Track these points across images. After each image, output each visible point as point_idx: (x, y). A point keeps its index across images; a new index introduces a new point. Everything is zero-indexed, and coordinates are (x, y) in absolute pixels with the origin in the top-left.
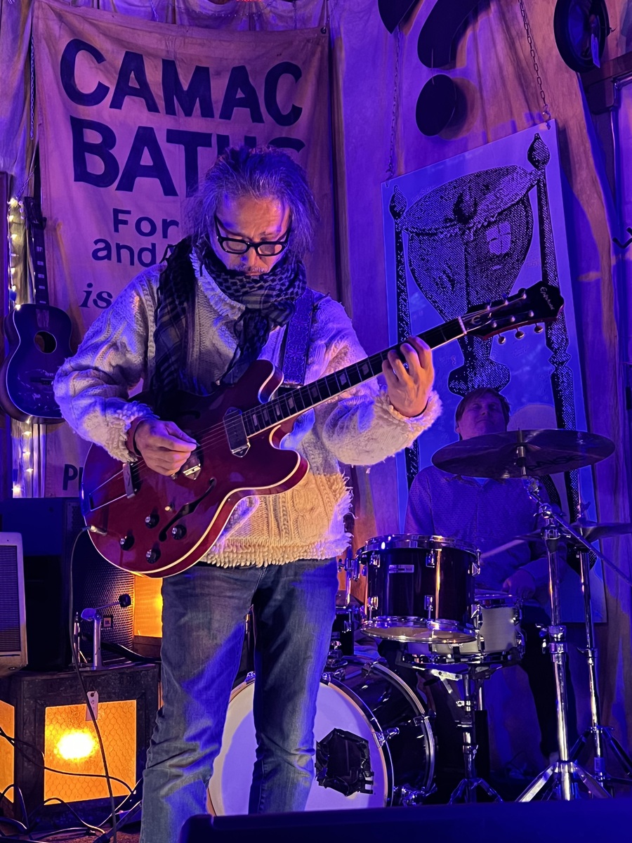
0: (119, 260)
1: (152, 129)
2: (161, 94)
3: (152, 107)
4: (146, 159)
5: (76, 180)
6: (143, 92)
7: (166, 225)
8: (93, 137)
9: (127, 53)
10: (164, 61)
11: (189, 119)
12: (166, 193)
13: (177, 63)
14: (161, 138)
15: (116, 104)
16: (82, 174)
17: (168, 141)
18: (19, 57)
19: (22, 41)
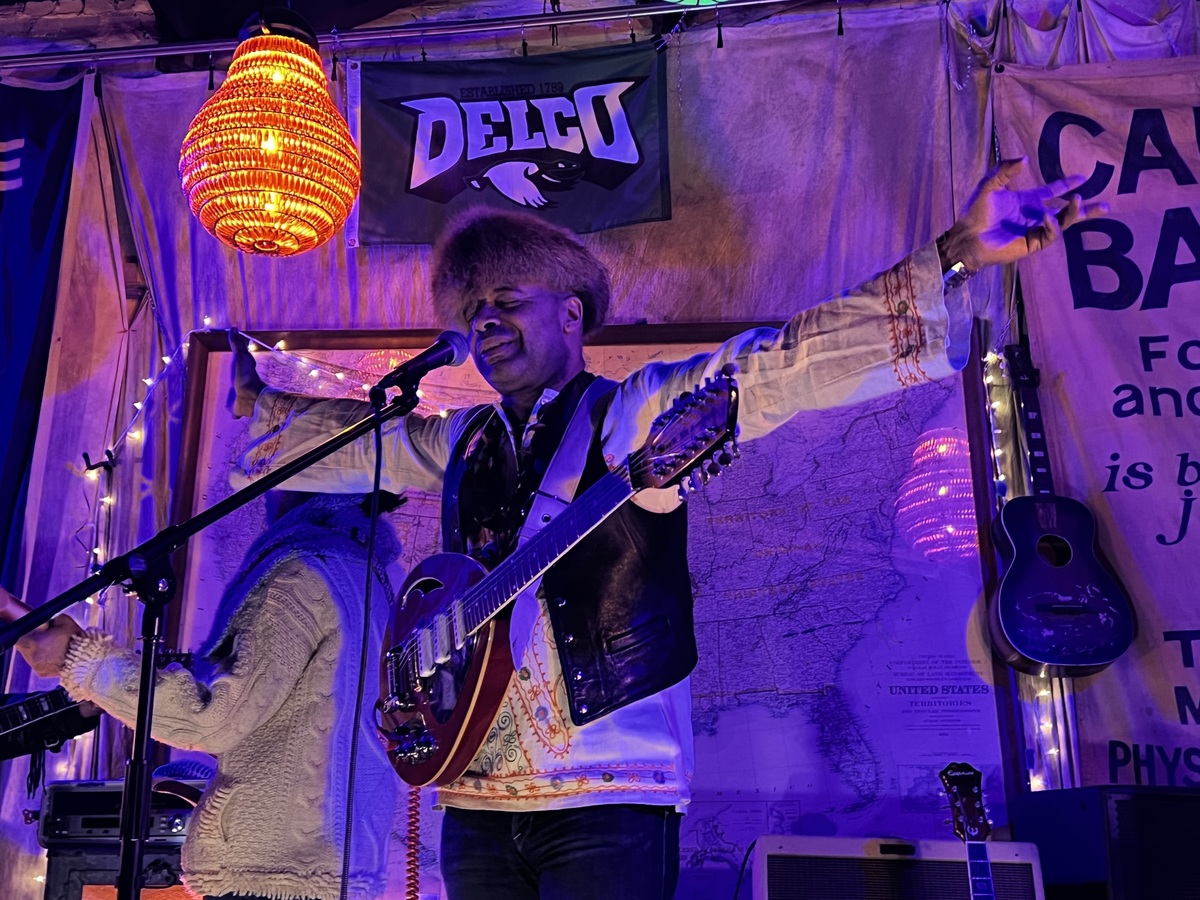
0: (1157, 412)
1: (1187, 210)
2: (1198, 156)
3: (1185, 178)
4: (1184, 255)
5: (1077, 306)
6: (1169, 159)
8: (1097, 241)
9: (1136, 112)
16: (1084, 295)
18: (980, 157)
19: (982, 135)
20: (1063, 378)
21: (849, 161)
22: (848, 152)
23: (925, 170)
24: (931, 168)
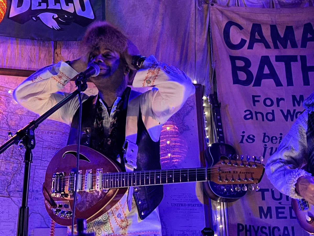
0: (257, 119)
1: (268, 57)
2: (271, 40)
3: (267, 46)
4: (266, 71)
5: (234, 83)
6: (263, 40)
7: (278, 100)
8: (240, 64)
9: (253, 24)
10: (271, 25)
11: (286, 50)
12: (277, 86)
13: (277, 26)
14: (273, 60)
15: (250, 47)
16: (236, 81)
17: (276, 61)
18: (204, 32)
19: (206, 25)
20: (228, 106)
21: (163, 28)
22: (163, 25)
23: (187, 34)
24: (189, 34)
